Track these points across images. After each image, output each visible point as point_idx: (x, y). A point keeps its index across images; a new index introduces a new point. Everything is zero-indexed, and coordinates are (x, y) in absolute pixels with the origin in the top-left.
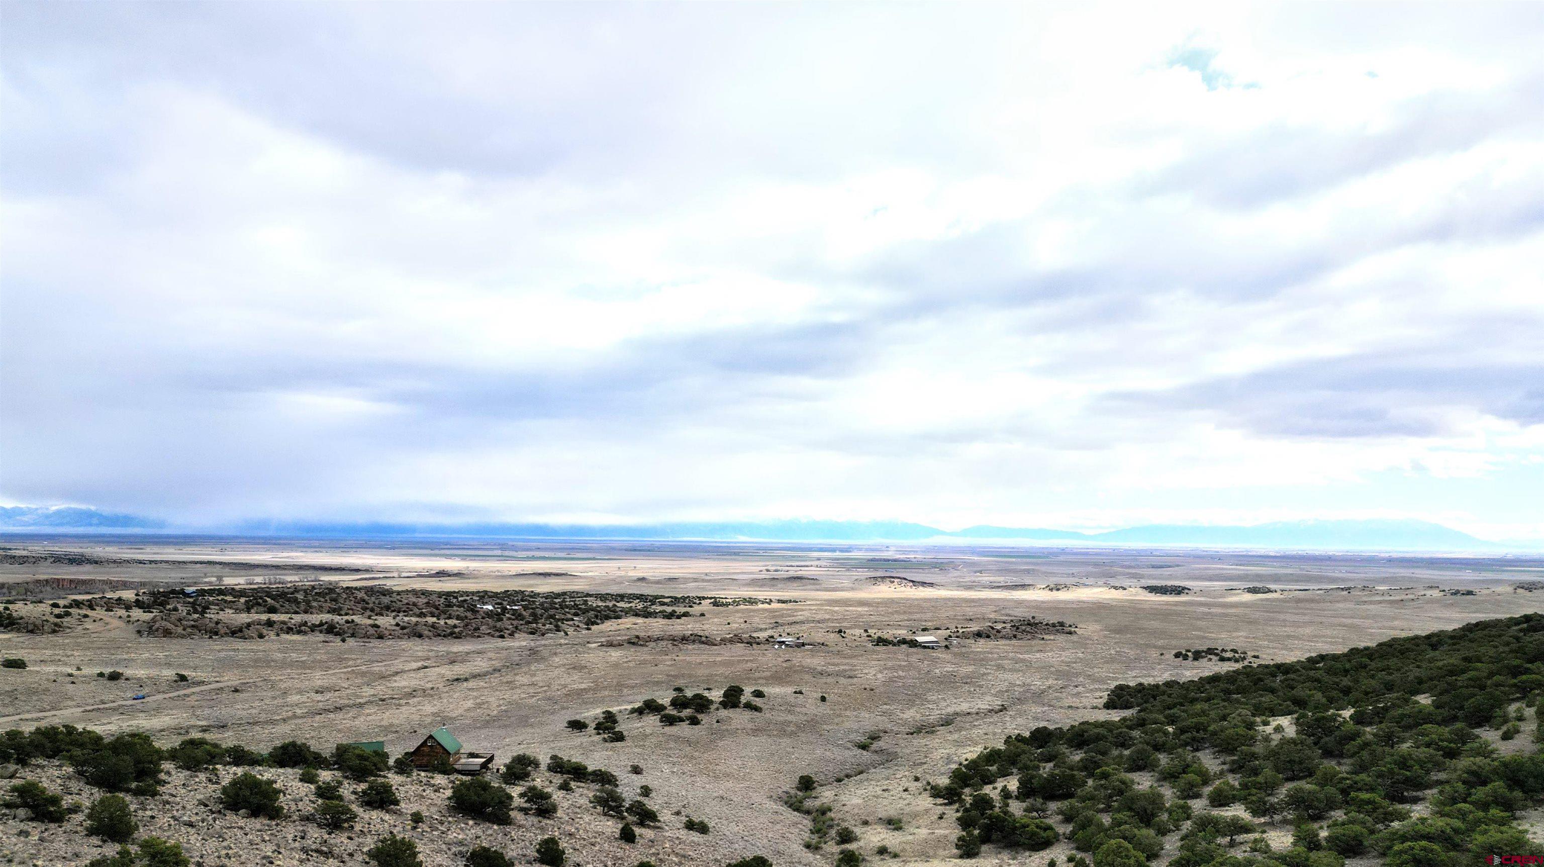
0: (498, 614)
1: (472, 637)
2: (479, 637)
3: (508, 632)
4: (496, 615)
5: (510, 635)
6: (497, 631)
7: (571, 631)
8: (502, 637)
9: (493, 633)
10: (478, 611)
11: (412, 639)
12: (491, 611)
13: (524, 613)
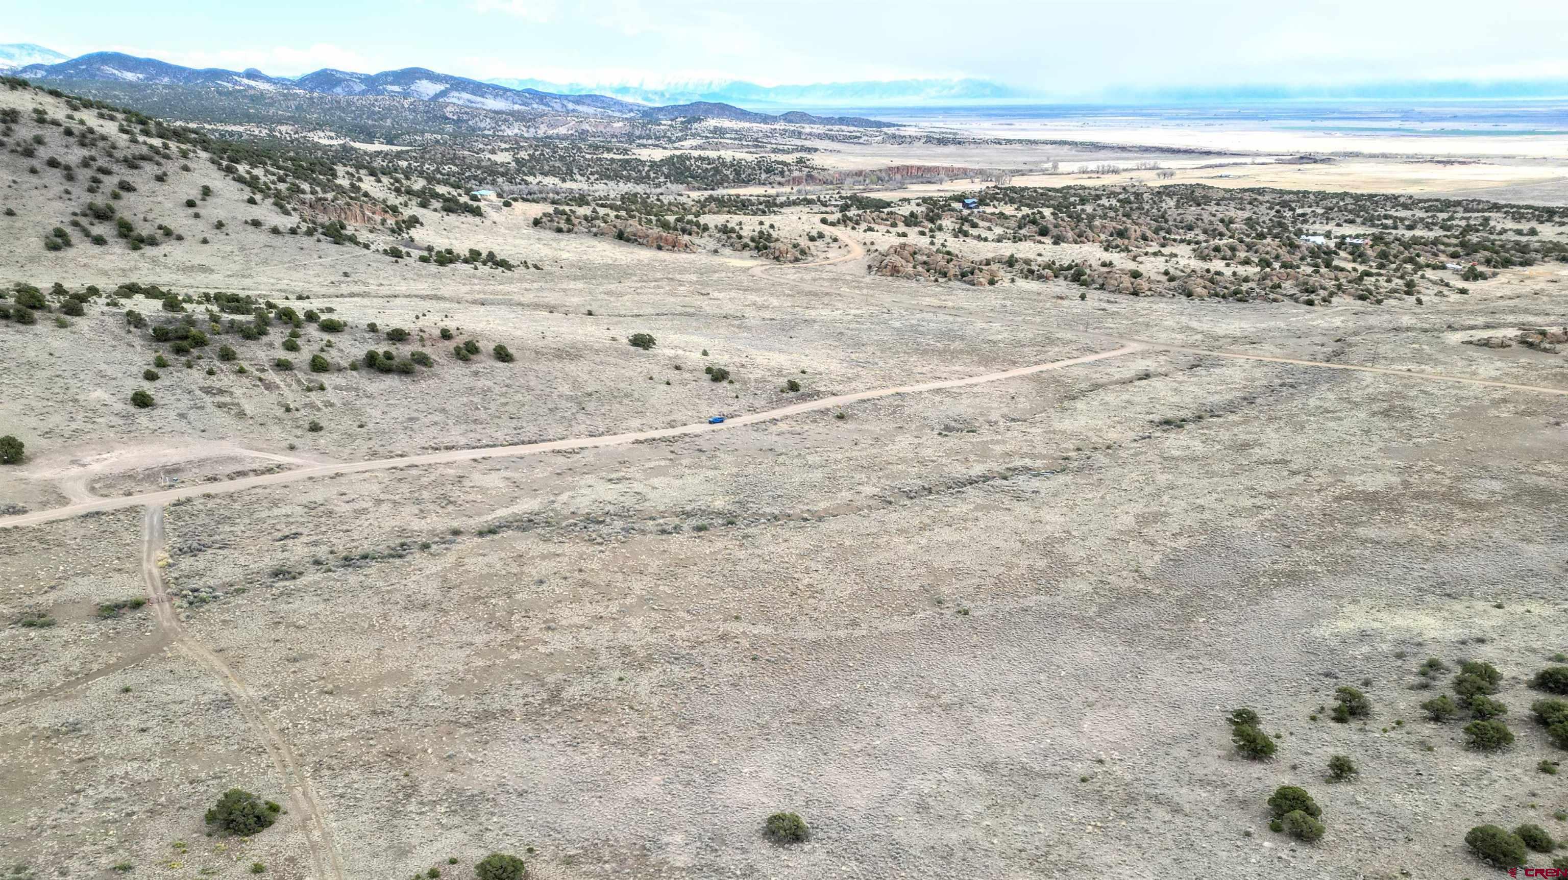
0: (1329, 253)
1: (1265, 300)
2: (1275, 300)
3: (1323, 293)
4: (1325, 253)
5: (1324, 300)
6: (1307, 291)
7: (1428, 296)
8: (1310, 303)
9: (1299, 295)
10: (1298, 247)
11: (1178, 296)
12: (1319, 247)
13: (1370, 252)
